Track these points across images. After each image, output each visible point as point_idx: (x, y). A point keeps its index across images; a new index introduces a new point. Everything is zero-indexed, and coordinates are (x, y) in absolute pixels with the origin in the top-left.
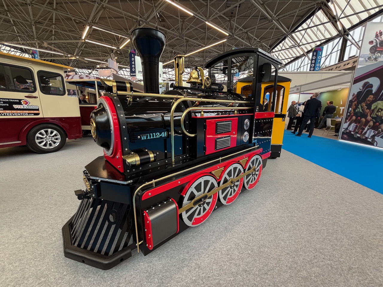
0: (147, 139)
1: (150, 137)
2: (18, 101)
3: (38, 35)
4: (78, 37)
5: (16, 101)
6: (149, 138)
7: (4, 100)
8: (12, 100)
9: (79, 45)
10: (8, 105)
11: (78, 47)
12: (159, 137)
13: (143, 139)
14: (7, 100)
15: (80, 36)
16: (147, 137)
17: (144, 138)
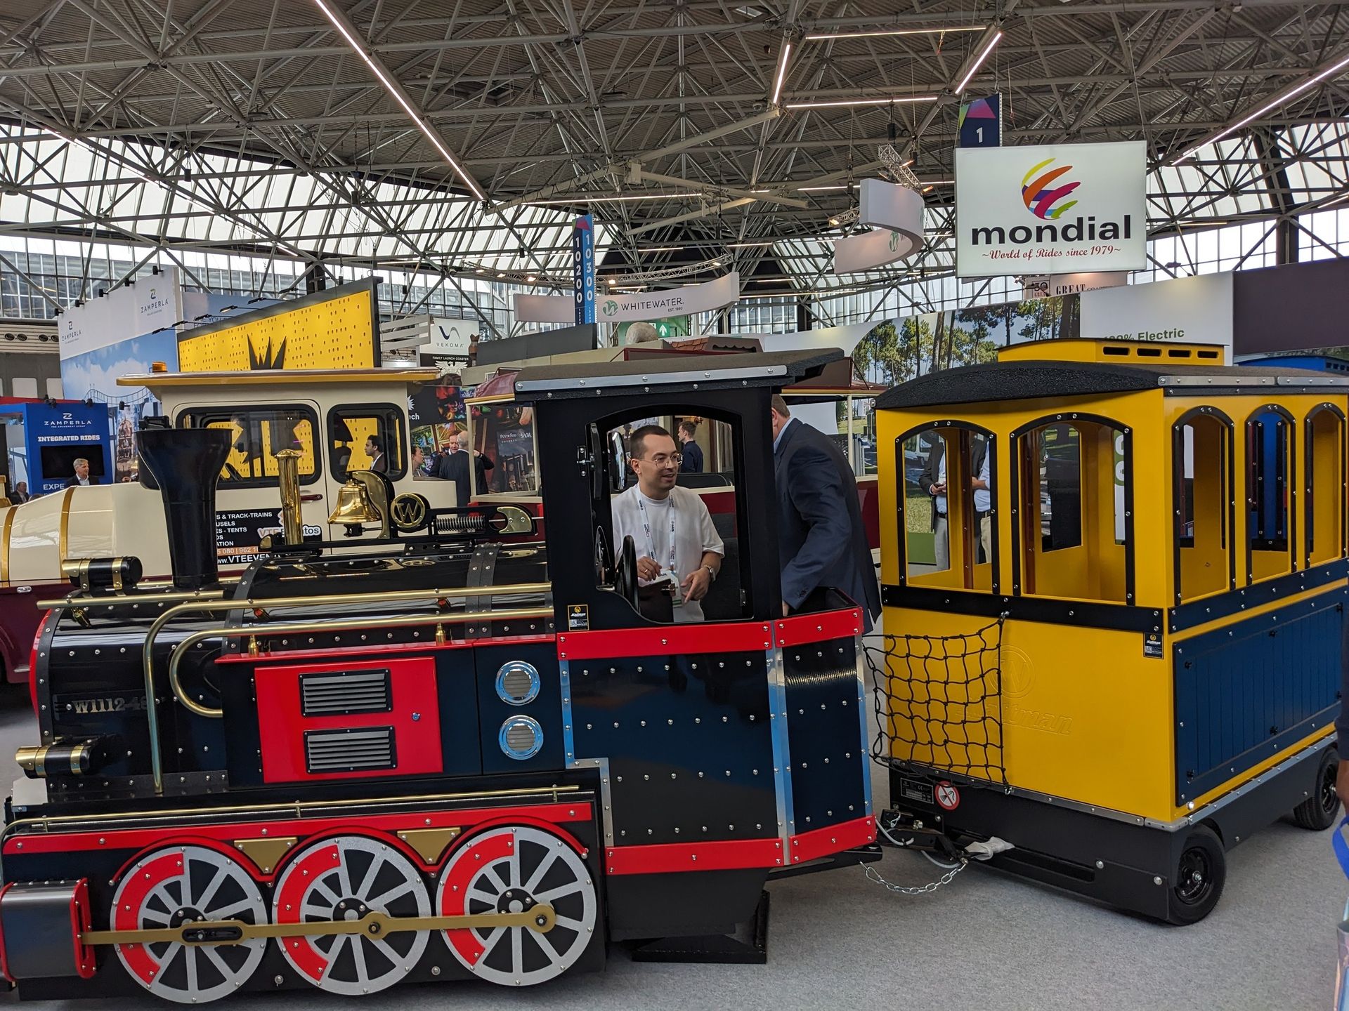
0: (89, 713)
1: (98, 708)
2: (270, 514)
3: (616, 139)
4: (757, 101)
5: (265, 514)
6: (94, 710)
7: (238, 516)
8: (256, 515)
9: (766, 134)
10: (245, 530)
11: (762, 143)
12: (123, 709)
13: (79, 711)
14: (246, 515)
15: (761, 97)
16: (90, 708)
17: (82, 709)
